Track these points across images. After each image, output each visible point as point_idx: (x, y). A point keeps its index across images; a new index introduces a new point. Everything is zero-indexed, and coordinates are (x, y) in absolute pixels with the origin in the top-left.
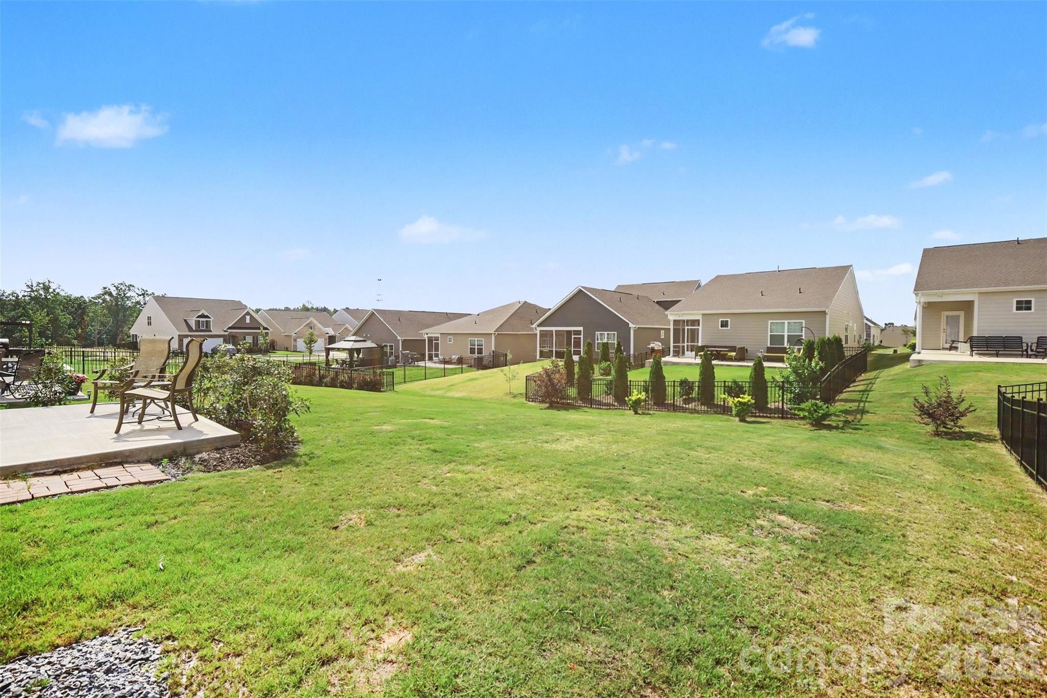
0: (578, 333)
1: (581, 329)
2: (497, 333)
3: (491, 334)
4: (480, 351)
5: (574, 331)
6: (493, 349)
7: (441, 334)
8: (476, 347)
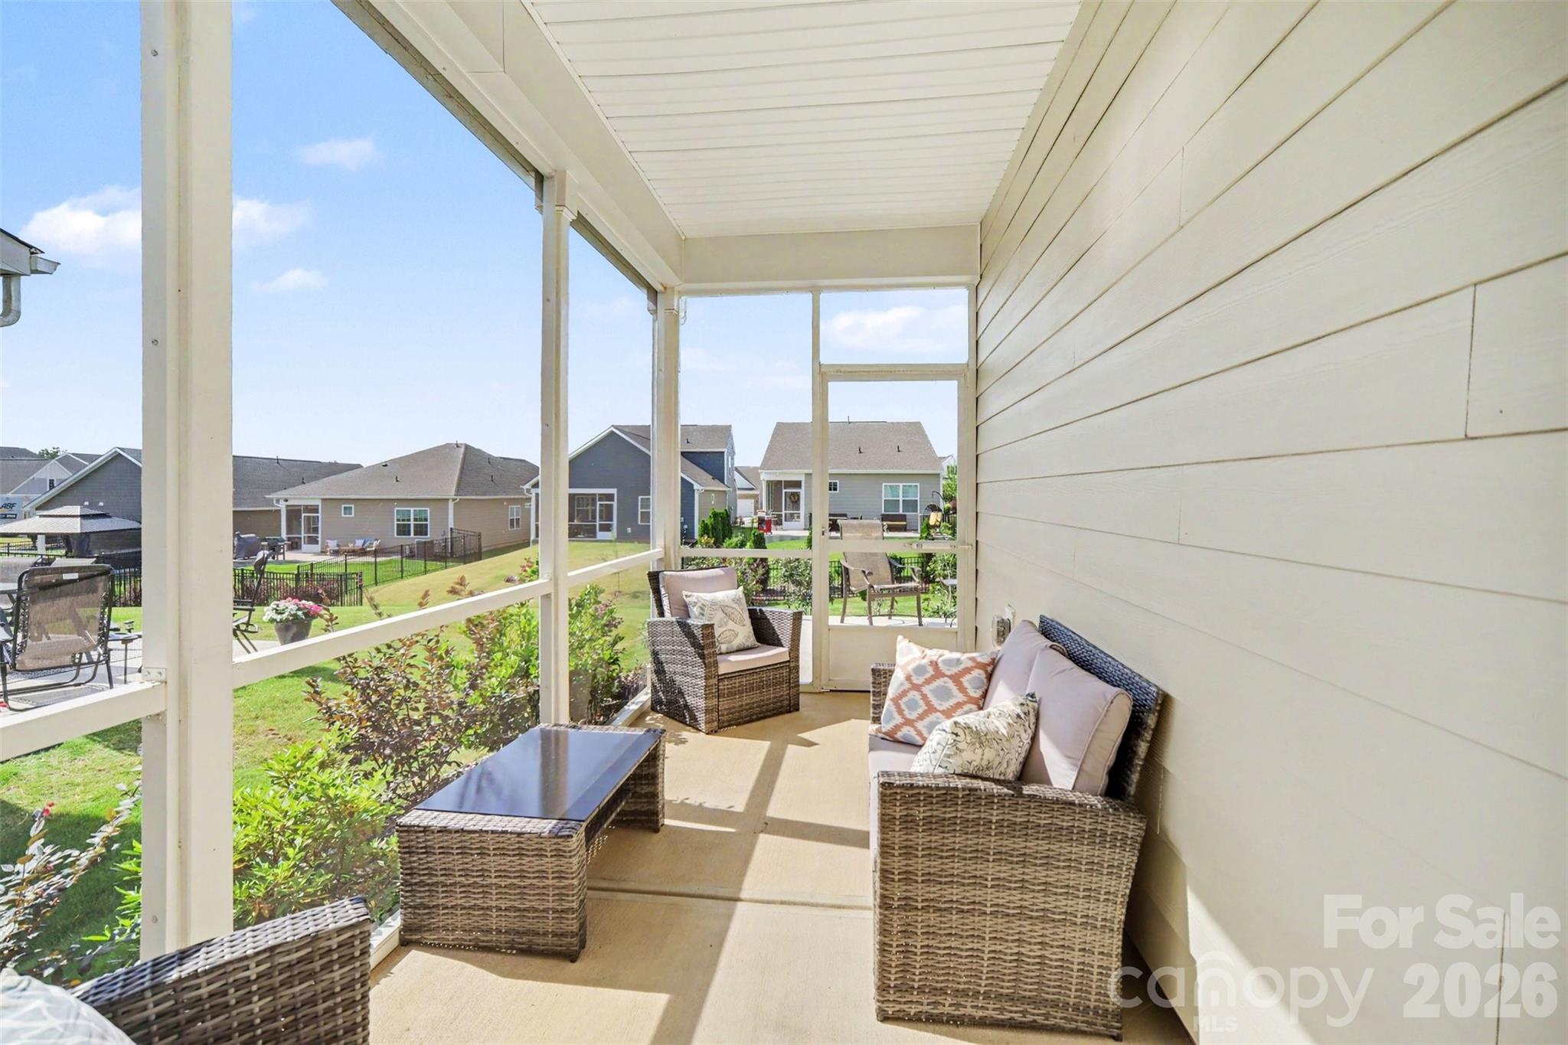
0: (610, 497)
1: (614, 491)
2: (459, 498)
3: (448, 500)
4: (421, 530)
5: (599, 495)
6: (451, 525)
7: (323, 500)
8: (412, 523)
